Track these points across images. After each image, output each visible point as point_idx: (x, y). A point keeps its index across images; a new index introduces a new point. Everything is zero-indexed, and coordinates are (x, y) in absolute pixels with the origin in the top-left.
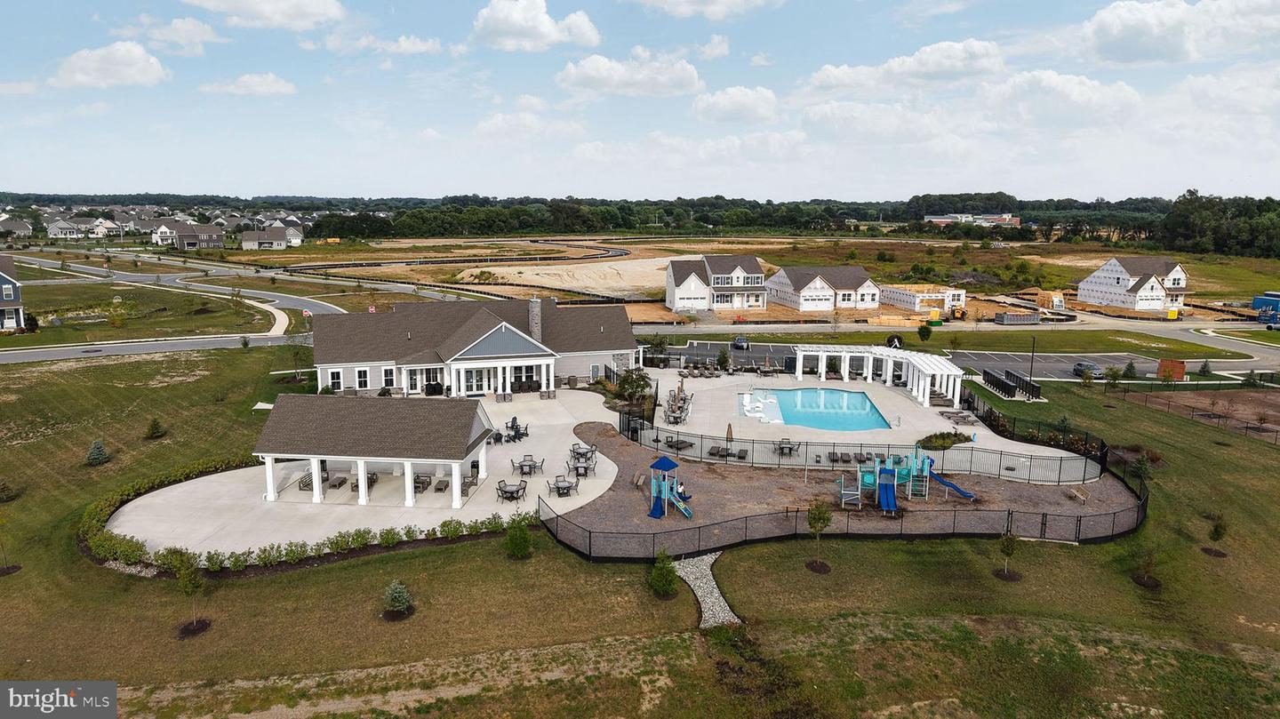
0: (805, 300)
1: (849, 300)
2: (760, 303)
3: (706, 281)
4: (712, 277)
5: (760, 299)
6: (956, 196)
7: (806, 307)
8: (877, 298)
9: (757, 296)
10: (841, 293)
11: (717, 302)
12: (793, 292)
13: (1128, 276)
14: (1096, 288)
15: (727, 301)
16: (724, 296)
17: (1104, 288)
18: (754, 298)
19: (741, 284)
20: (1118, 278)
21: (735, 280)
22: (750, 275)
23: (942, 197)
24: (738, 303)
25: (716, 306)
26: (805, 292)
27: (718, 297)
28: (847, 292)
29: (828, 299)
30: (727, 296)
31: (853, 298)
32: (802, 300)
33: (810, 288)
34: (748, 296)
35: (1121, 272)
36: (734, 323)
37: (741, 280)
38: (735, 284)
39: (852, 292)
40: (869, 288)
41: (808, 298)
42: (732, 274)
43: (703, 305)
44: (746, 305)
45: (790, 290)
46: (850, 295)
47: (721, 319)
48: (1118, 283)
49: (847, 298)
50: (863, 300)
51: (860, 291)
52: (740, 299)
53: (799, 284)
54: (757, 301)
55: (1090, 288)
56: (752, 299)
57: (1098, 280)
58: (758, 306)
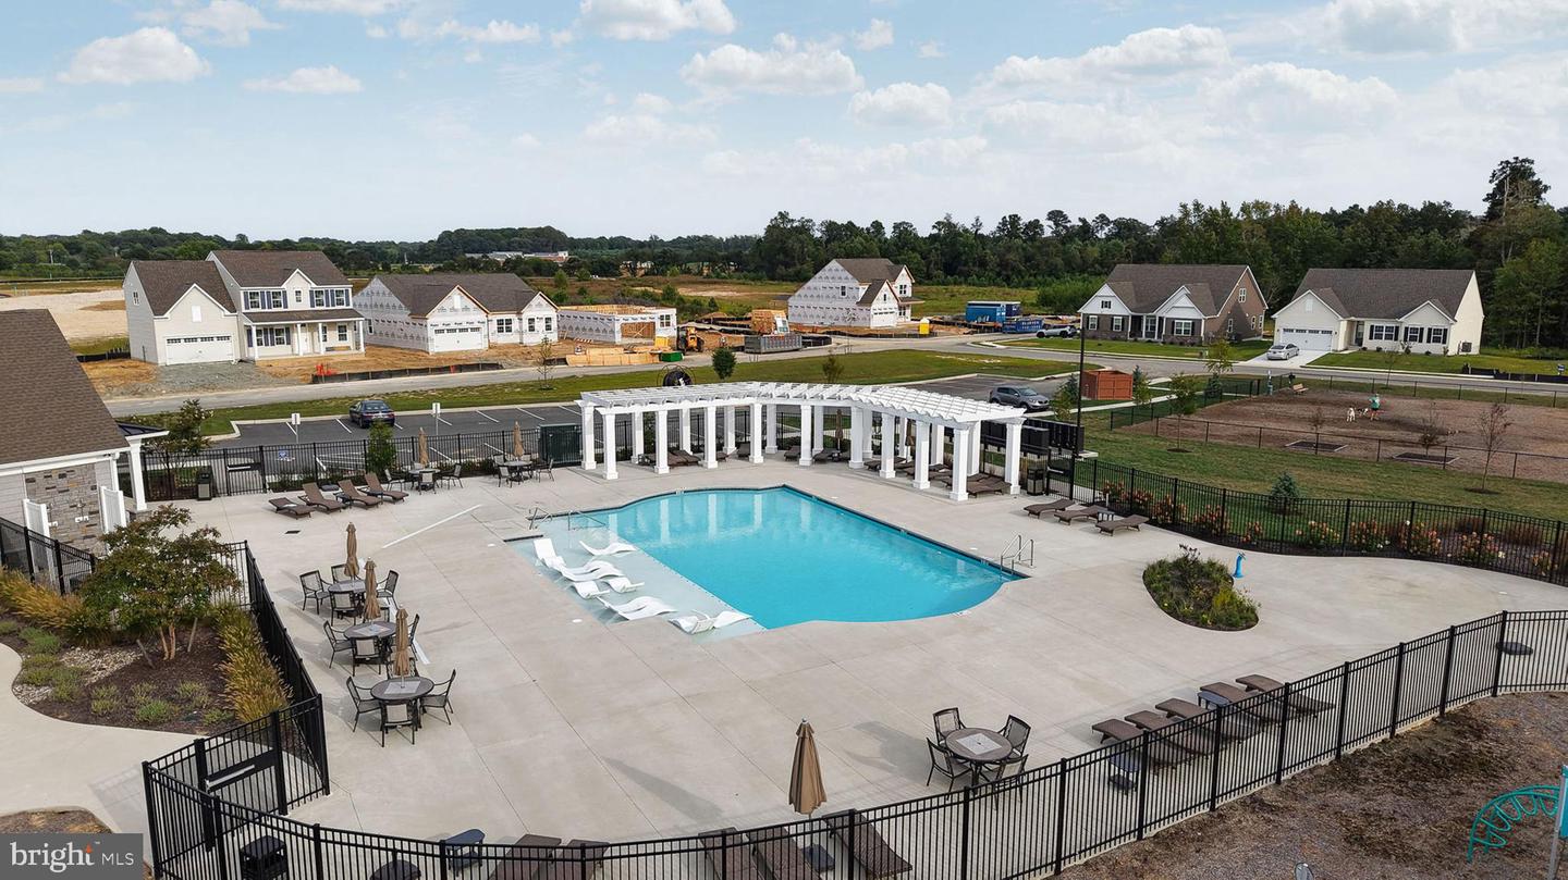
0: (437, 331)
1: (509, 330)
2: (349, 342)
3: (227, 302)
4: (240, 293)
5: (349, 333)
6: (497, 230)
7: (441, 345)
8: (554, 324)
9: (342, 329)
10: (495, 317)
11: (259, 343)
12: (409, 319)
13: (855, 284)
14: (813, 304)
15: (280, 342)
16: (275, 331)
17: (824, 303)
18: (336, 333)
19: (305, 305)
20: (843, 288)
21: (291, 298)
22: (322, 288)
23: (480, 232)
24: (304, 345)
25: (258, 353)
26: (435, 318)
27: (259, 332)
28: (505, 317)
29: (477, 329)
30: (279, 332)
31: (515, 326)
32: (430, 332)
33: (443, 309)
34: (324, 329)
35: (847, 278)
36: (316, 380)
37: (306, 297)
38: (293, 306)
39: (512, 316)
40: (539, 308)
41: (440, 327)
42: (284, 286)
43: (227, 352)
44: (321, 348)
45: (403, 315)
46: (509, 322)
47: (279, 375)
48: (843, 294)
49: (505, 326)
50: (532, 329)
51: (527, 313)
52: (307, 335)
53: (421, 306)
54: (343, 337)
55: (805, 304)
56: (333, 335)
57: (815, 293)
58: (349, 348)
